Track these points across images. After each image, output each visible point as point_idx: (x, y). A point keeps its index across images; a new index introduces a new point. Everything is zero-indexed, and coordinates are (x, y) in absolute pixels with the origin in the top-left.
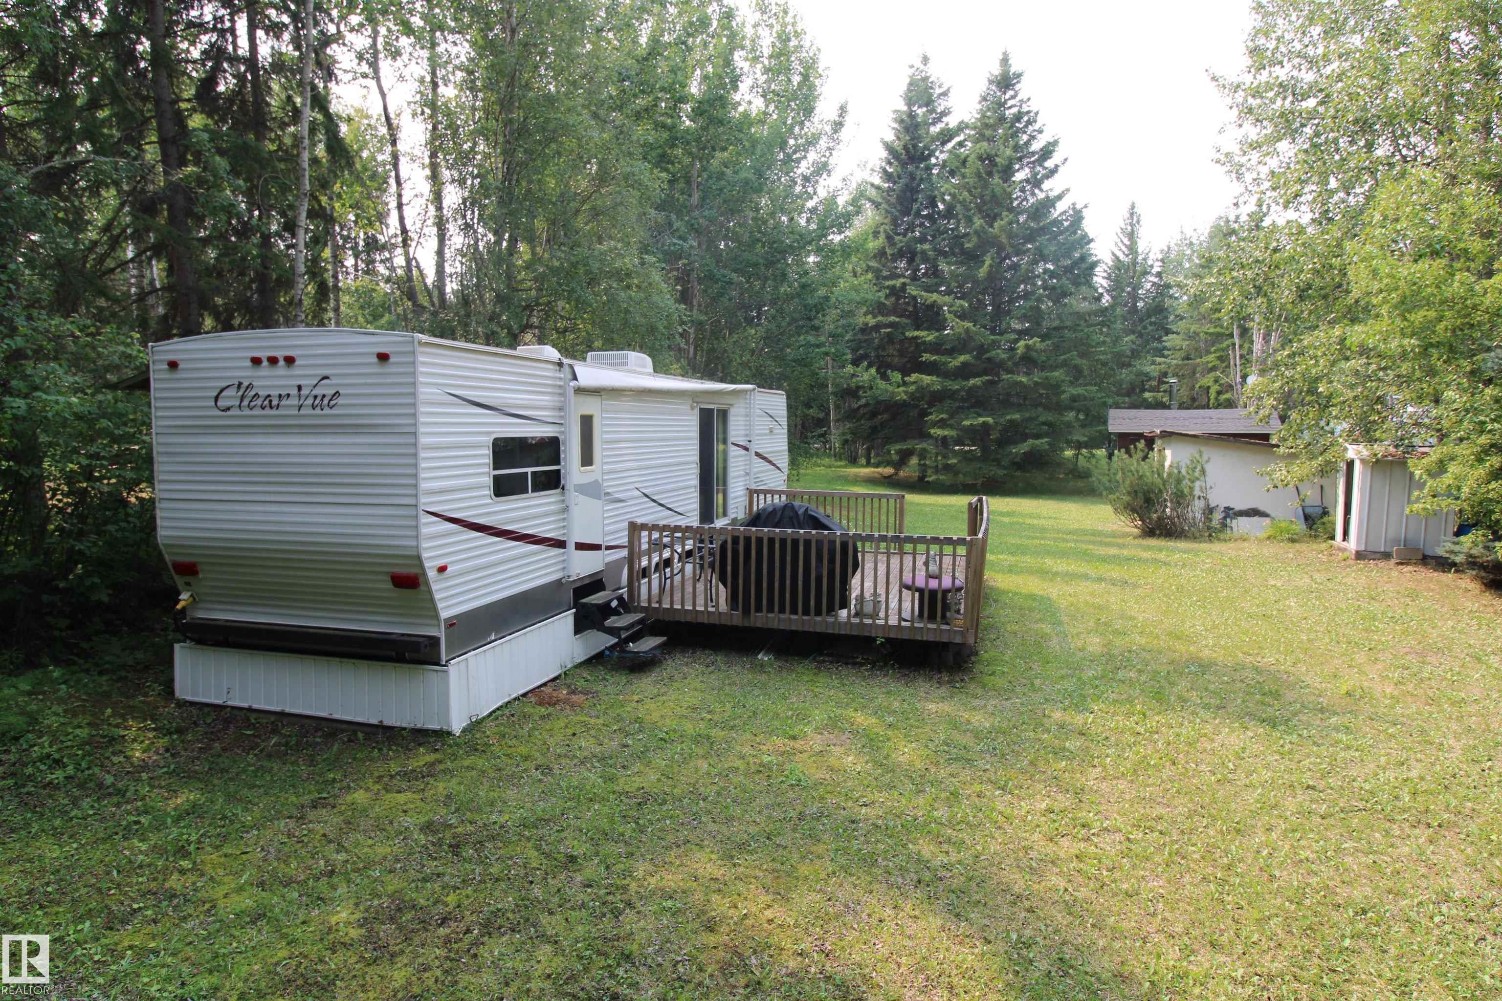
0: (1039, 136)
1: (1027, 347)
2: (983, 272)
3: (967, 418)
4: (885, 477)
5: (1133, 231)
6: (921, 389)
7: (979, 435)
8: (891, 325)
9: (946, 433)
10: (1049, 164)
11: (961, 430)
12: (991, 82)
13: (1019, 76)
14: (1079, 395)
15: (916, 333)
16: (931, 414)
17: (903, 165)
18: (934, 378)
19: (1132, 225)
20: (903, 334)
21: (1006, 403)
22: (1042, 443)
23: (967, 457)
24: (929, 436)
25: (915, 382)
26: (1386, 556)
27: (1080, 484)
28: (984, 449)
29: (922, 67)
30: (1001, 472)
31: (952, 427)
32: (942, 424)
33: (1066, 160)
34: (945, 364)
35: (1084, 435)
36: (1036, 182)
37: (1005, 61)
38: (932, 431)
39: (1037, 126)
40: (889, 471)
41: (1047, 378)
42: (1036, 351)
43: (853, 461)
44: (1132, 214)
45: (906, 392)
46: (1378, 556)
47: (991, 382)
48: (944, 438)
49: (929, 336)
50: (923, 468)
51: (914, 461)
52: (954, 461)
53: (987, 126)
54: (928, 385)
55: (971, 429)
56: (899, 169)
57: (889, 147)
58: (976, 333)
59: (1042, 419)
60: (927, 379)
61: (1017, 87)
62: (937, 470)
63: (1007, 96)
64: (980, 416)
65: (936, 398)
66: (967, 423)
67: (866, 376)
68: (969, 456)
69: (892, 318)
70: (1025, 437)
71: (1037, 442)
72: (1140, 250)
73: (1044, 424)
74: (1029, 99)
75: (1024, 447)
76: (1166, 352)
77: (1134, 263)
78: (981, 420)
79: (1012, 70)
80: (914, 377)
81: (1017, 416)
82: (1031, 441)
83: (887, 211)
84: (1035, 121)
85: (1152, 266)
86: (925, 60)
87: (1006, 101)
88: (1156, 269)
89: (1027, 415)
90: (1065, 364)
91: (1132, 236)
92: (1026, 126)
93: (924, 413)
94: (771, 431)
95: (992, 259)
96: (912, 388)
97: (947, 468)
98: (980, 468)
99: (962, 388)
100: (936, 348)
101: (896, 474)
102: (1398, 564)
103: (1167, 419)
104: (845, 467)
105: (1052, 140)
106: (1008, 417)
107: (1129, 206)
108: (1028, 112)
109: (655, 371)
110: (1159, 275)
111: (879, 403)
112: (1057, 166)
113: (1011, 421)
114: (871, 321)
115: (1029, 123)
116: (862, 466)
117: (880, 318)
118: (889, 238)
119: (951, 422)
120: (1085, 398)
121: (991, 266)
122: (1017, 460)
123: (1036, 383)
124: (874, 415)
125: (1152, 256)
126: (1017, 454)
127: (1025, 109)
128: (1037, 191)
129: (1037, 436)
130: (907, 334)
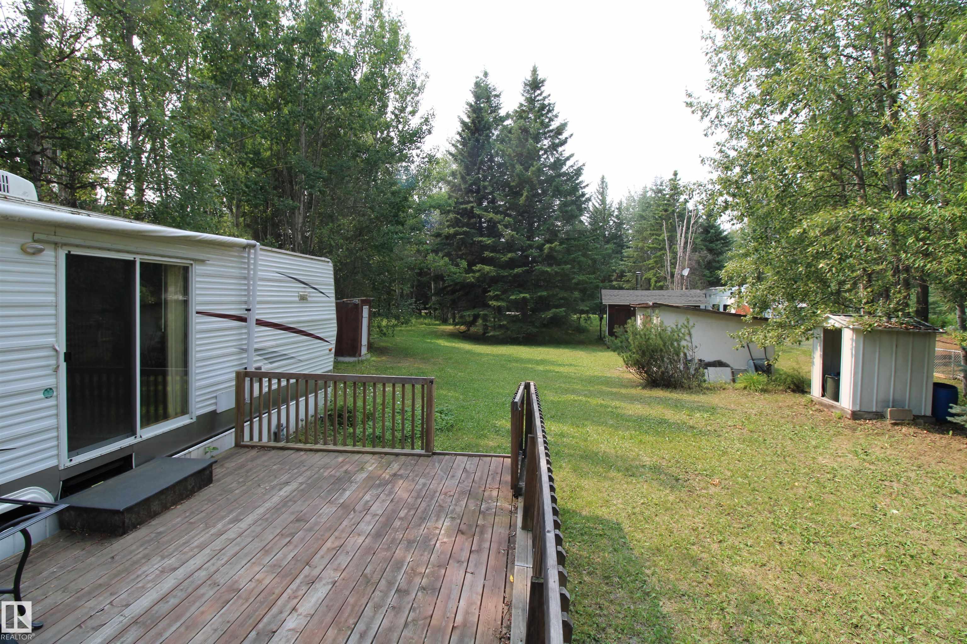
0: (556, 119)
1: (550, 248)
2: (522, 200)
3: (513, 294)
4: (461, 333)
5: (603, 191)
6: (484, 276)
7: (519, 305)
8: (465, 233)
9: (499, 304)
10: (562, 137)
11: (509, 302)
12: (526, 84)
13: (543, 81)
14: (583, 280)
15: (480, 239)
16: (490, 291)
17: (473, 133)
18: (492, 268)
19: (602, 188)
20: (472, 239)
21: (537, 286)
22: (561, 311)
23: (513, 319)
24: (489, 306)
25: (479, 271)
26: (879, 416)
27: (582, 337)
28: (524, 314)
29: (484, 78)
30: (535, 330)
31: (503, 300)
32: (496, 298)
33: (572, 135)
34: (499, 258)
35: (587, 306)
36: (554, 147)
37: (534, 71)
38: (491, 303)
39: (554, 113)
40: (463, 328)
41: (563, 269)
42: (556, 252)
43: (445, 321)
44: (603, 182)
45: (473, 277)
46: (871, 415)
47: (527, 271)
48: (499, 307)
49: (488, 241)
50: (486, 327)
51: (480, 321)
52: (505, 323)
53: (523, 111)
54: (488, 272)
55: (516, 302)
56: (469, 135)
57: (463, 123)
58: (518, 239)
59: (560, 295)
60: (487, 268)
61: (542, 89)
62: (494, 328)
63: (536, 94)
64: (521, 293)
65: (494, 281)
66: (513, 297)
67: (442, 263)
68: (515, 319)
69: (465, 229)
70: (548, 308)
71: (557, 310)
72: (607, 202)
73: (561, 299)
74: (549, 95)
75: (549, 314)
76: (624, 259)
77: (604, 209)
78: (522, 295)
79: (539, 78)
80: (479, 267)
81: (545, 293)
82: (554, 310)
83: (462, 161)
84: (553, 110)
85: (614, 211)
86: (486, 74)
87: (535, 97)
88: (616, 213)
89: (551, 293)
90: (574, 260)
91: (602, 194)
92: (547, 113)
93: (485, 291)
94: (303, 298)
95: (528, 192)
96: (477, 275)
97: (501, 327)
98: (522, 327)
99: (510, 275)
100: (493, 248)
101: (469, 330)
102: (895, 424)
103: (637, 296)
104: (439, 325)
105: (563, 122)
106: (539, 294)
107: (601, 177)
108: (549, 104)
109: (40, 200)
110: (617, 216)
111: (456, 284)
112: (566, 138)
113: (540, 297)
114: (452, 231)
115: (549, 111)
116: (450, 324)
117: (457, 229)
118: (463, 178)
119: (503, 297)
120: (587, 283)
121: (527, 196)
122: (545, 322)
123: (556, 272)
124: (453, 292)
125: (614, 205)
126: (544, 318)
127: (546, 102)
128: (555, 152)
129: (557, 307)
130: (474, 239)
